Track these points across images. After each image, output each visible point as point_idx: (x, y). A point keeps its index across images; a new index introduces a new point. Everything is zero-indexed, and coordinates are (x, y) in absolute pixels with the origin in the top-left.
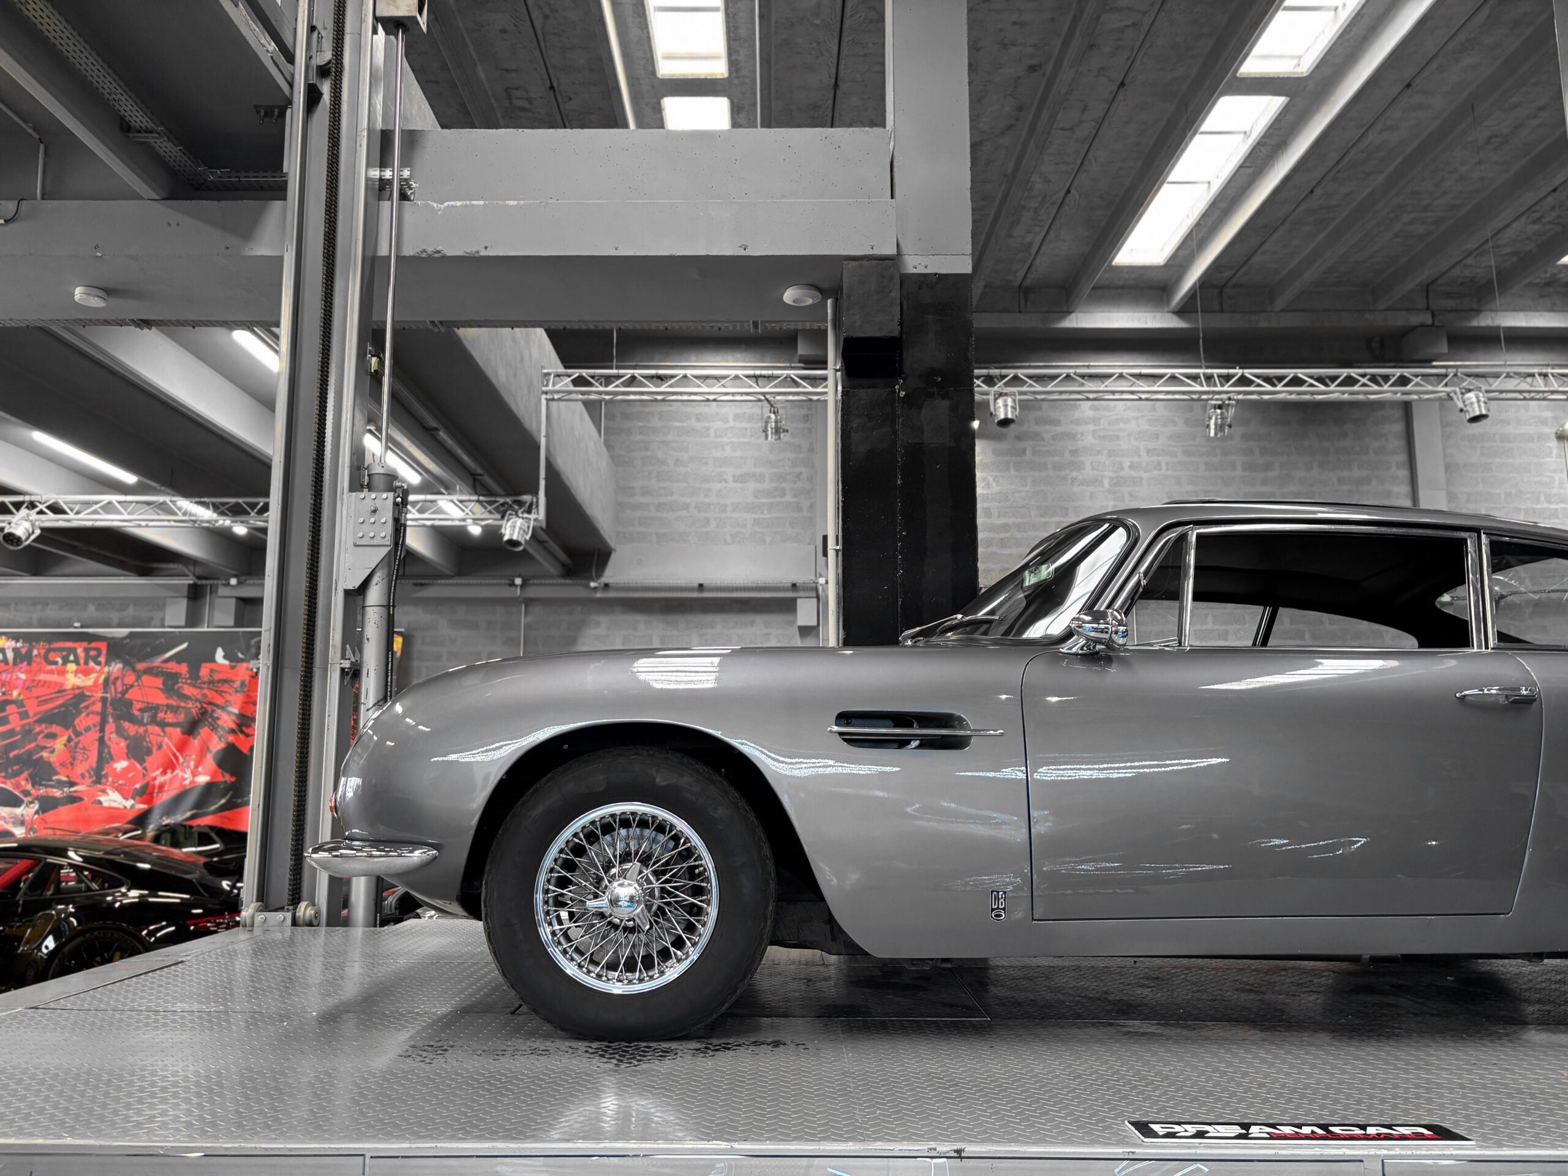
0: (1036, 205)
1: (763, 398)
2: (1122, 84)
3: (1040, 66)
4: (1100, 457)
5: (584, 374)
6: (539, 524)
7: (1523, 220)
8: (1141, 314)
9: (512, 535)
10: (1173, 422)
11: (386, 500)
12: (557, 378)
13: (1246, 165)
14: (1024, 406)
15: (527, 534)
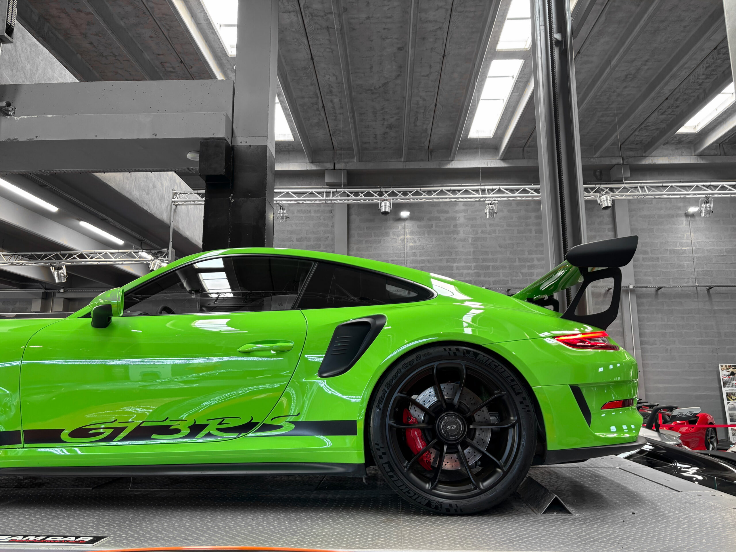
0: (423, 111)
2: (444, 56)
3: (403, 47)
4: (467, 228)
7: (656, 113)
8: (485, 161)
12: (180, 195)
13: (514, 91)
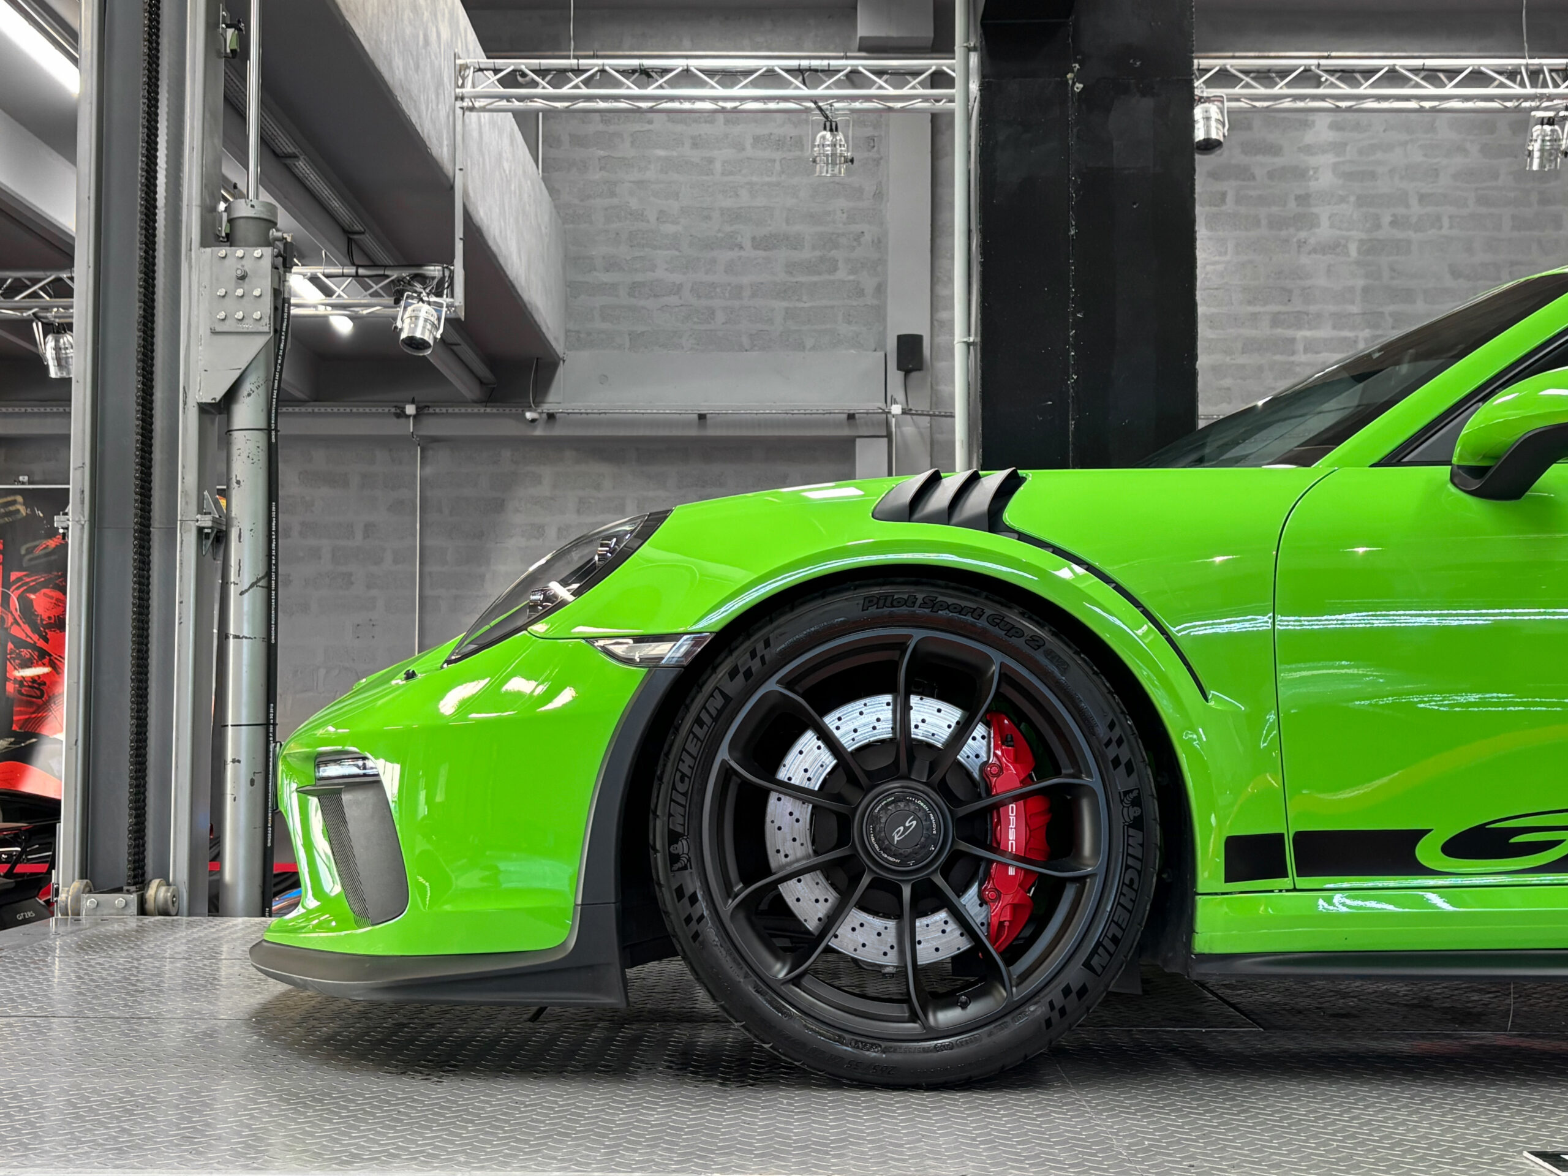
1: (812, 105)
4: (1344, 206)
5: (523, 67)
6: (453, 316)
9: (414, 332)
10: (1461, 149)
11: (261, 258)
12: (480, 73)
14: (1236, 120)
15: (437, 329)
